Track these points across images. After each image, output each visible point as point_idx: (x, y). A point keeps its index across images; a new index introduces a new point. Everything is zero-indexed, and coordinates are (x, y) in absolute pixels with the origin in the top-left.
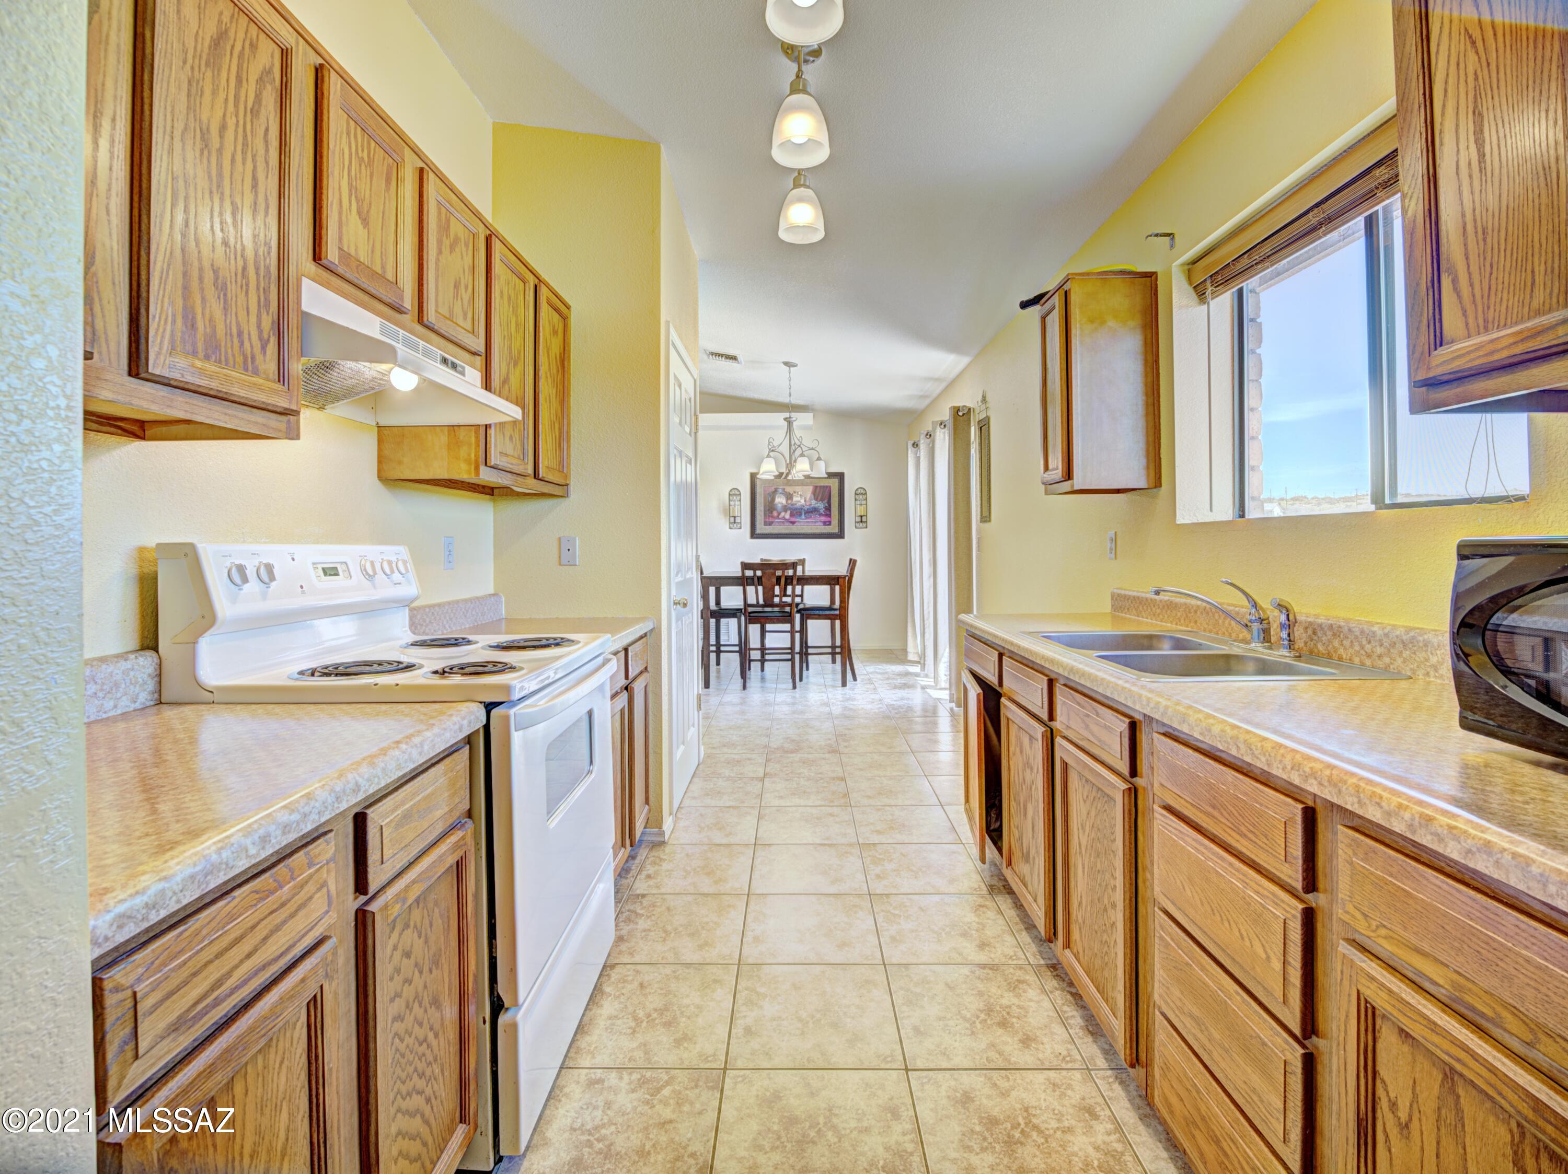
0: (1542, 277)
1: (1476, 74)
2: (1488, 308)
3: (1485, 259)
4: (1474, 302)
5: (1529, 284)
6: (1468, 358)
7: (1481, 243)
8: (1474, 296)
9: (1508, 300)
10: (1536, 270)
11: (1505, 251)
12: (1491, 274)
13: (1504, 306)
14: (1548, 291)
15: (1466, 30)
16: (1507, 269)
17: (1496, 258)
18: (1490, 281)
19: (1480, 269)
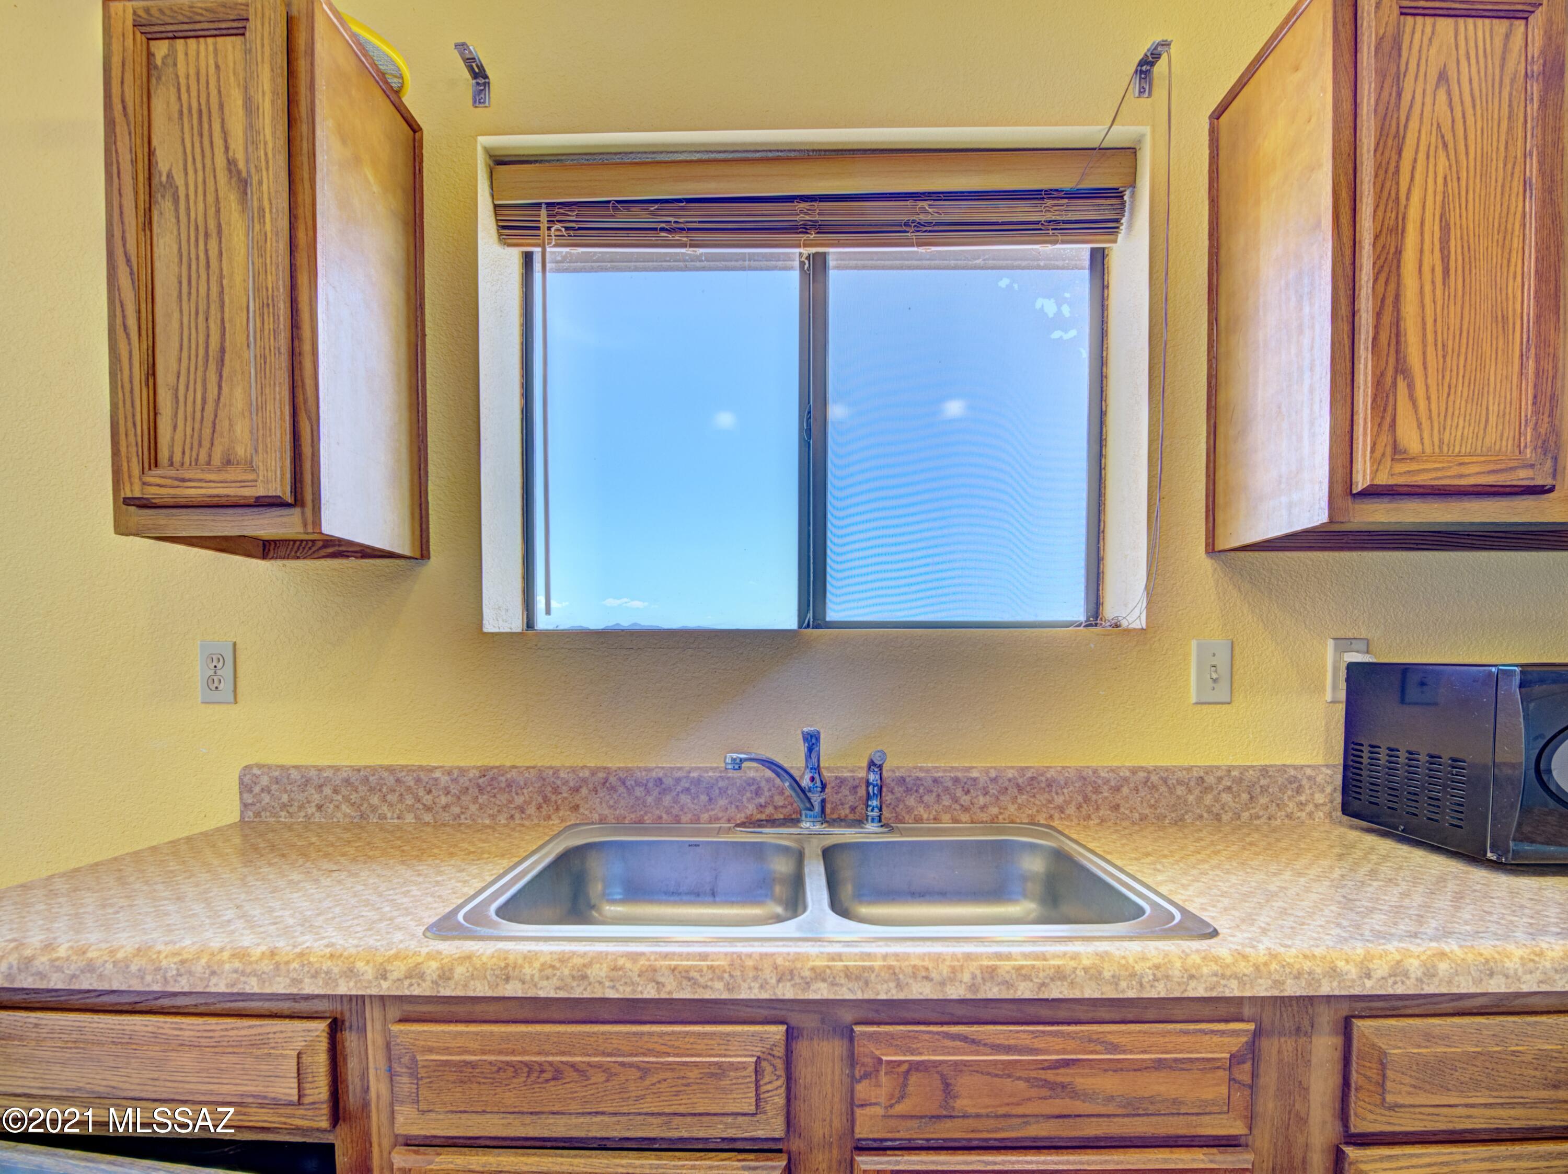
0: (1495, 418)
1: (1445, 178)
2: (1444, 429)
3: (1443, 377)
4: (1430, 418)
5: (1483, 420)
6: (1434, 475)
7: (1441, 361)
8: (1430, 411)
9: (1464, 428)
10: (1491, 408)
11: (1463, 377)
12: (1449, 395)
13: (1459, 434)
14: (1499, 432)
15: (1439, 125)
16: (1465, 394)
17: (1454, 380)
18: (1447, 402)
19: (1438, 385)
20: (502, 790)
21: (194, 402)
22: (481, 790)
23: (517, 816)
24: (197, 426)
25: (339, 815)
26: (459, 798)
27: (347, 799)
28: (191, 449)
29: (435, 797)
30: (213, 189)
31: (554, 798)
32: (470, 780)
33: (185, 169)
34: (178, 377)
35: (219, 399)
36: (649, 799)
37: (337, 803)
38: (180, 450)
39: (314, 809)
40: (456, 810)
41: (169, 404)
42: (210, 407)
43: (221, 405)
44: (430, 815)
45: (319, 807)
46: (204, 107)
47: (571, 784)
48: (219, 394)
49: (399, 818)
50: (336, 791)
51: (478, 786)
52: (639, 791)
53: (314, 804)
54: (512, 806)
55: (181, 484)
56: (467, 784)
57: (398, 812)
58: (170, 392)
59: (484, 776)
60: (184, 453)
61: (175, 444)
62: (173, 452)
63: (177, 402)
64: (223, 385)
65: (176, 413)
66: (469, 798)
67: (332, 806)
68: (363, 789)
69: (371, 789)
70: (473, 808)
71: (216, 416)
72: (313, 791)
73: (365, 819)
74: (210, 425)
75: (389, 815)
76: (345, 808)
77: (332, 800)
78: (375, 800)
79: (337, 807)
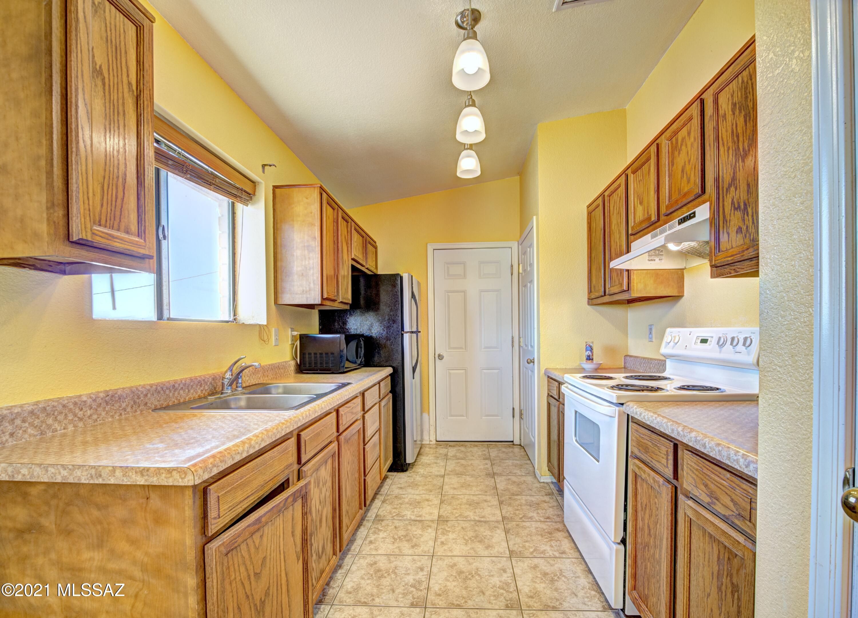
20: (116, 401)
21: (112, 195)
22: (107, 403)
23: (123, 413)
24: (113, 209)
25: (26, 436)
26: (96, 410)
27: (32, 425)
28: (110, 219)
29: (84, 412)
30: (121, 91)
31: (138, 401)
32: (102, 399)
33: (109, 71)
34: (104, 179)
35: (123, 198)
36: (171, 394)
37: (25, 429)
38: (105, 219)
39: (7, 437)
40: (95, 417)
41: (99, 191)
42: (119, 201)
43: (124, 202)
44: (82, 423)
45: (12, 435)
46: (118, 46)
47: (144, 393)
48: (124, 196)
49: (64, 429)
50: (24, 421)
51: (106, 401)
52: (167, 392)
53: (8, 433)
54: (121, 409)
55: (112, 239)
56: (101, 401)
57: (64, 425)
58: (100, 185)
59: (108, 396)
60: (106, 221)
61: (102, 214)
62: (101, 219)
63: (103, 192)
64: (125, 192)
65: (103, 198)
66: (101, 409)
67: (21, 432)
68: (42, 416)
69: (48, 415)
70: (103, 414)
71: (122, 207)
72: (7, 424)
73: (44, 434)
74: (119, 211)
75: (59, 428)
76: (30, 431)
77: (21, 428)
78: (50, 421)
79: (25, 431)
